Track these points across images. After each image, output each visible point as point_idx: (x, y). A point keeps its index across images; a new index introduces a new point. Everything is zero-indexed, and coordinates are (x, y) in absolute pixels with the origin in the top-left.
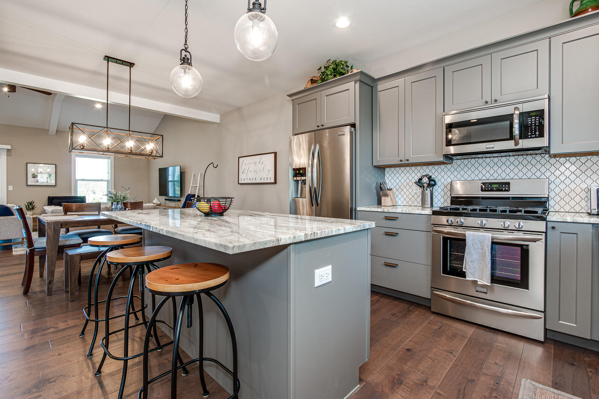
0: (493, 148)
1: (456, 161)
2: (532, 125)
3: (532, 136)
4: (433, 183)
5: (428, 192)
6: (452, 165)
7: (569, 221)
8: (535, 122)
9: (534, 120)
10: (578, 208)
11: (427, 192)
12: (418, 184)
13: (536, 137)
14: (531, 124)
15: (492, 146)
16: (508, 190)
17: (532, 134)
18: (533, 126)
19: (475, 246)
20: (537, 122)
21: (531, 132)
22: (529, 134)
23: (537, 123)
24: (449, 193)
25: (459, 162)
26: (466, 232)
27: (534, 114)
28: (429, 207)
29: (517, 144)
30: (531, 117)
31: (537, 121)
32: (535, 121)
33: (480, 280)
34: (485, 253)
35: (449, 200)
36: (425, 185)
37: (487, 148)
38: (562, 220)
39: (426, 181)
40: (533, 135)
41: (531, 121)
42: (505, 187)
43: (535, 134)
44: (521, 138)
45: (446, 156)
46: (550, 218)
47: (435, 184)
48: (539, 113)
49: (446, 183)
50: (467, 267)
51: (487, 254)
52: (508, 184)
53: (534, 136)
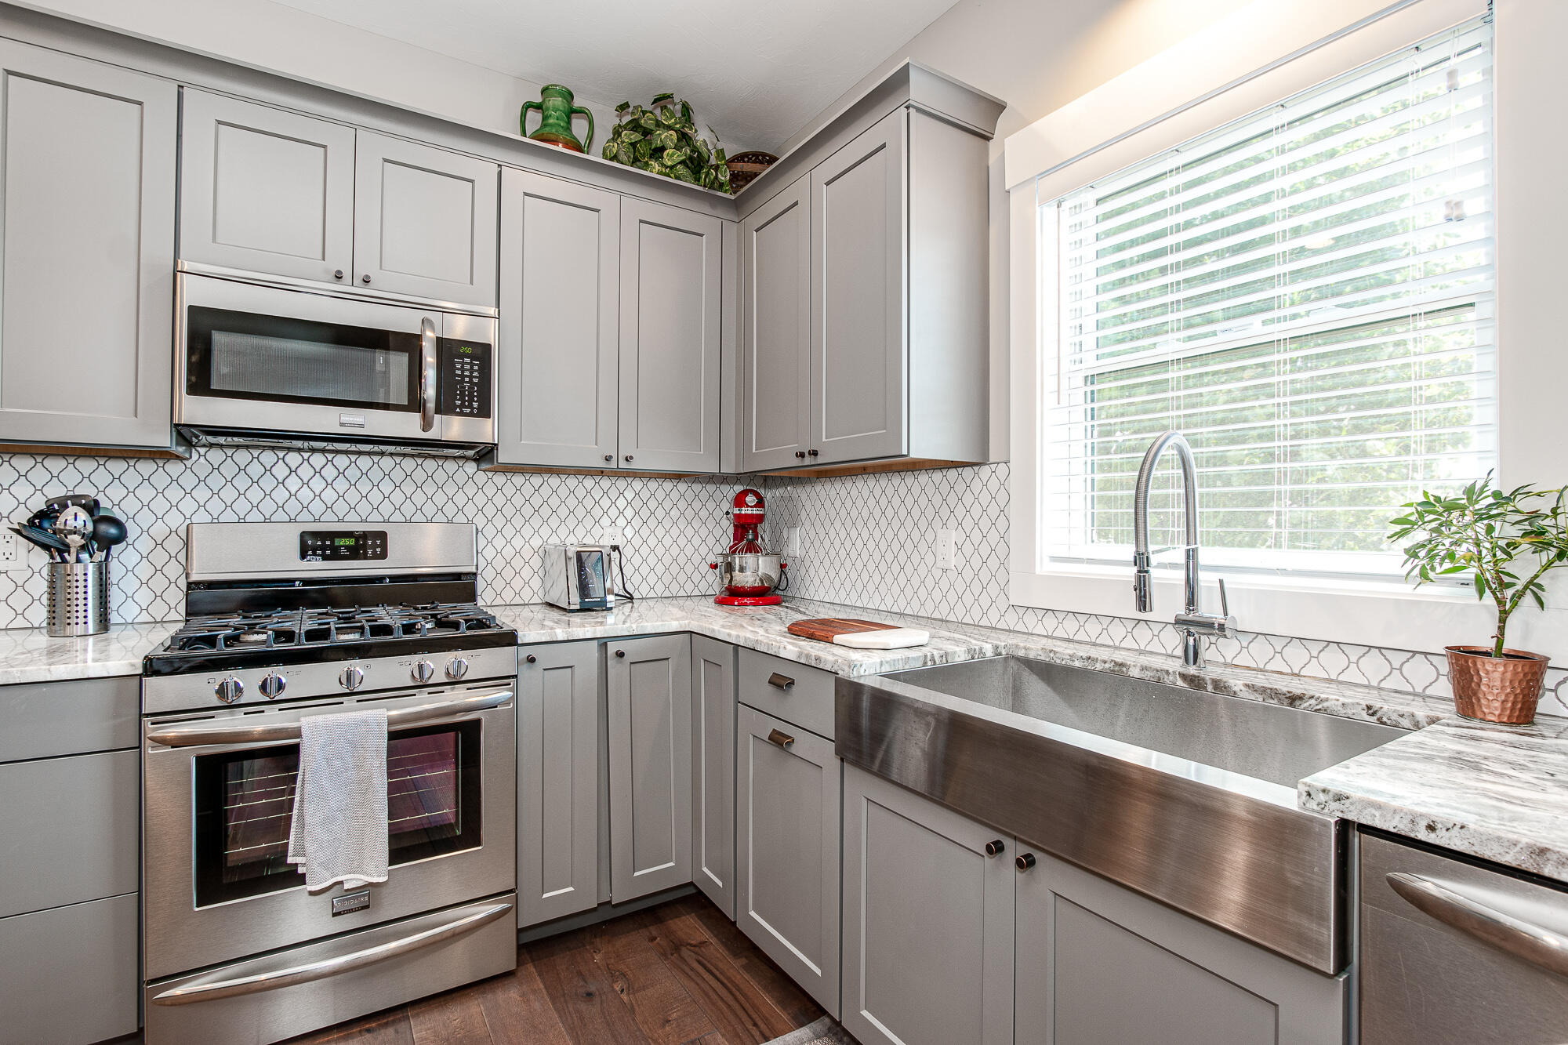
0: (362, 426)
1: (202, 451)
2: (463, 381)
3: (465, 410)
4: (113, 531)
5: (84, 570)
6: (188, 463)
7: (560, 638)
8: (471, 373)
9: (468, 367)
10: (527, 594)
11: (79, 569)
12: (35, 535)
13: (471, 415)
14: (463, 376)
15: (359, 420)
16: (383, 555)
17: (462, 406)
18: (467, 382)
19: (337, 763)
20: (475, 374)
21: (462, 399)
22: (458, 403)
23: (476, 377)
24: (174, 570)
25: (216, 456)
26: (302, 719)
27: (469, 350)
28: (91, 632)
29: (427, 425)
30: (463, 356)
31: (476, 371)
32: (472, 371)
33: (354, 873)
34: (371, 777)
35: (177, 597)
36: (75, 540)
37: (342, 425)
38: (548, 639)
39: (79, 524)
40: (467, 407)
41: (463, 370)
42: (374, 546)
43: (470, 406)
44: (438, 411)
45: (179, 433)
46: (524, 635)
47: (121, 538)
48: (479, 351)
49: (160, 530)
50: (310, 848)
51: (375, 781)
52: (382, 536)
53: (468, 410)
